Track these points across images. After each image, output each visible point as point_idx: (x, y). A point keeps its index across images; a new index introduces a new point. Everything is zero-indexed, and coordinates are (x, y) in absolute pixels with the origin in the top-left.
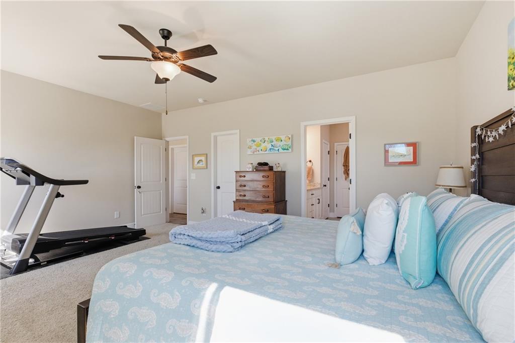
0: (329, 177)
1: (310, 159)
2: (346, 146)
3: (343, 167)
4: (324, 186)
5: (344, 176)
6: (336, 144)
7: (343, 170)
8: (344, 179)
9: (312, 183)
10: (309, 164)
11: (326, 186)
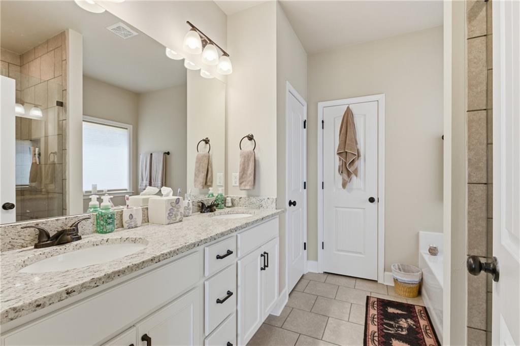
0: (305, 181)
1: (250, 133)
2: (345, 108)
3: (337, 157)
4: (291, 203)
5: (339, 179)
6: (320, 105)
7: (338, 163)
8: (341, 187)
9: (253, 200)
10: (248, 145)
11: (294, 204)
